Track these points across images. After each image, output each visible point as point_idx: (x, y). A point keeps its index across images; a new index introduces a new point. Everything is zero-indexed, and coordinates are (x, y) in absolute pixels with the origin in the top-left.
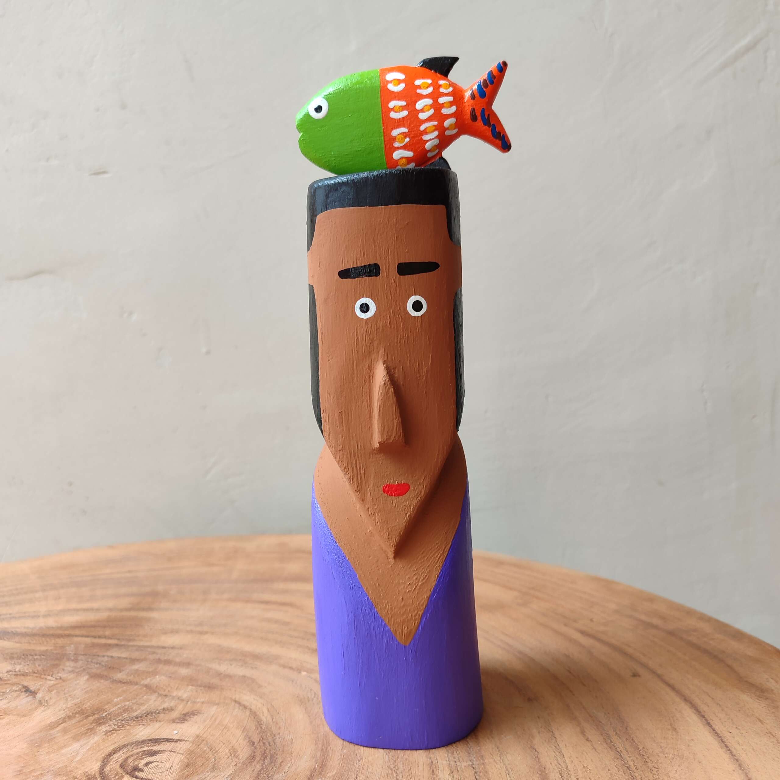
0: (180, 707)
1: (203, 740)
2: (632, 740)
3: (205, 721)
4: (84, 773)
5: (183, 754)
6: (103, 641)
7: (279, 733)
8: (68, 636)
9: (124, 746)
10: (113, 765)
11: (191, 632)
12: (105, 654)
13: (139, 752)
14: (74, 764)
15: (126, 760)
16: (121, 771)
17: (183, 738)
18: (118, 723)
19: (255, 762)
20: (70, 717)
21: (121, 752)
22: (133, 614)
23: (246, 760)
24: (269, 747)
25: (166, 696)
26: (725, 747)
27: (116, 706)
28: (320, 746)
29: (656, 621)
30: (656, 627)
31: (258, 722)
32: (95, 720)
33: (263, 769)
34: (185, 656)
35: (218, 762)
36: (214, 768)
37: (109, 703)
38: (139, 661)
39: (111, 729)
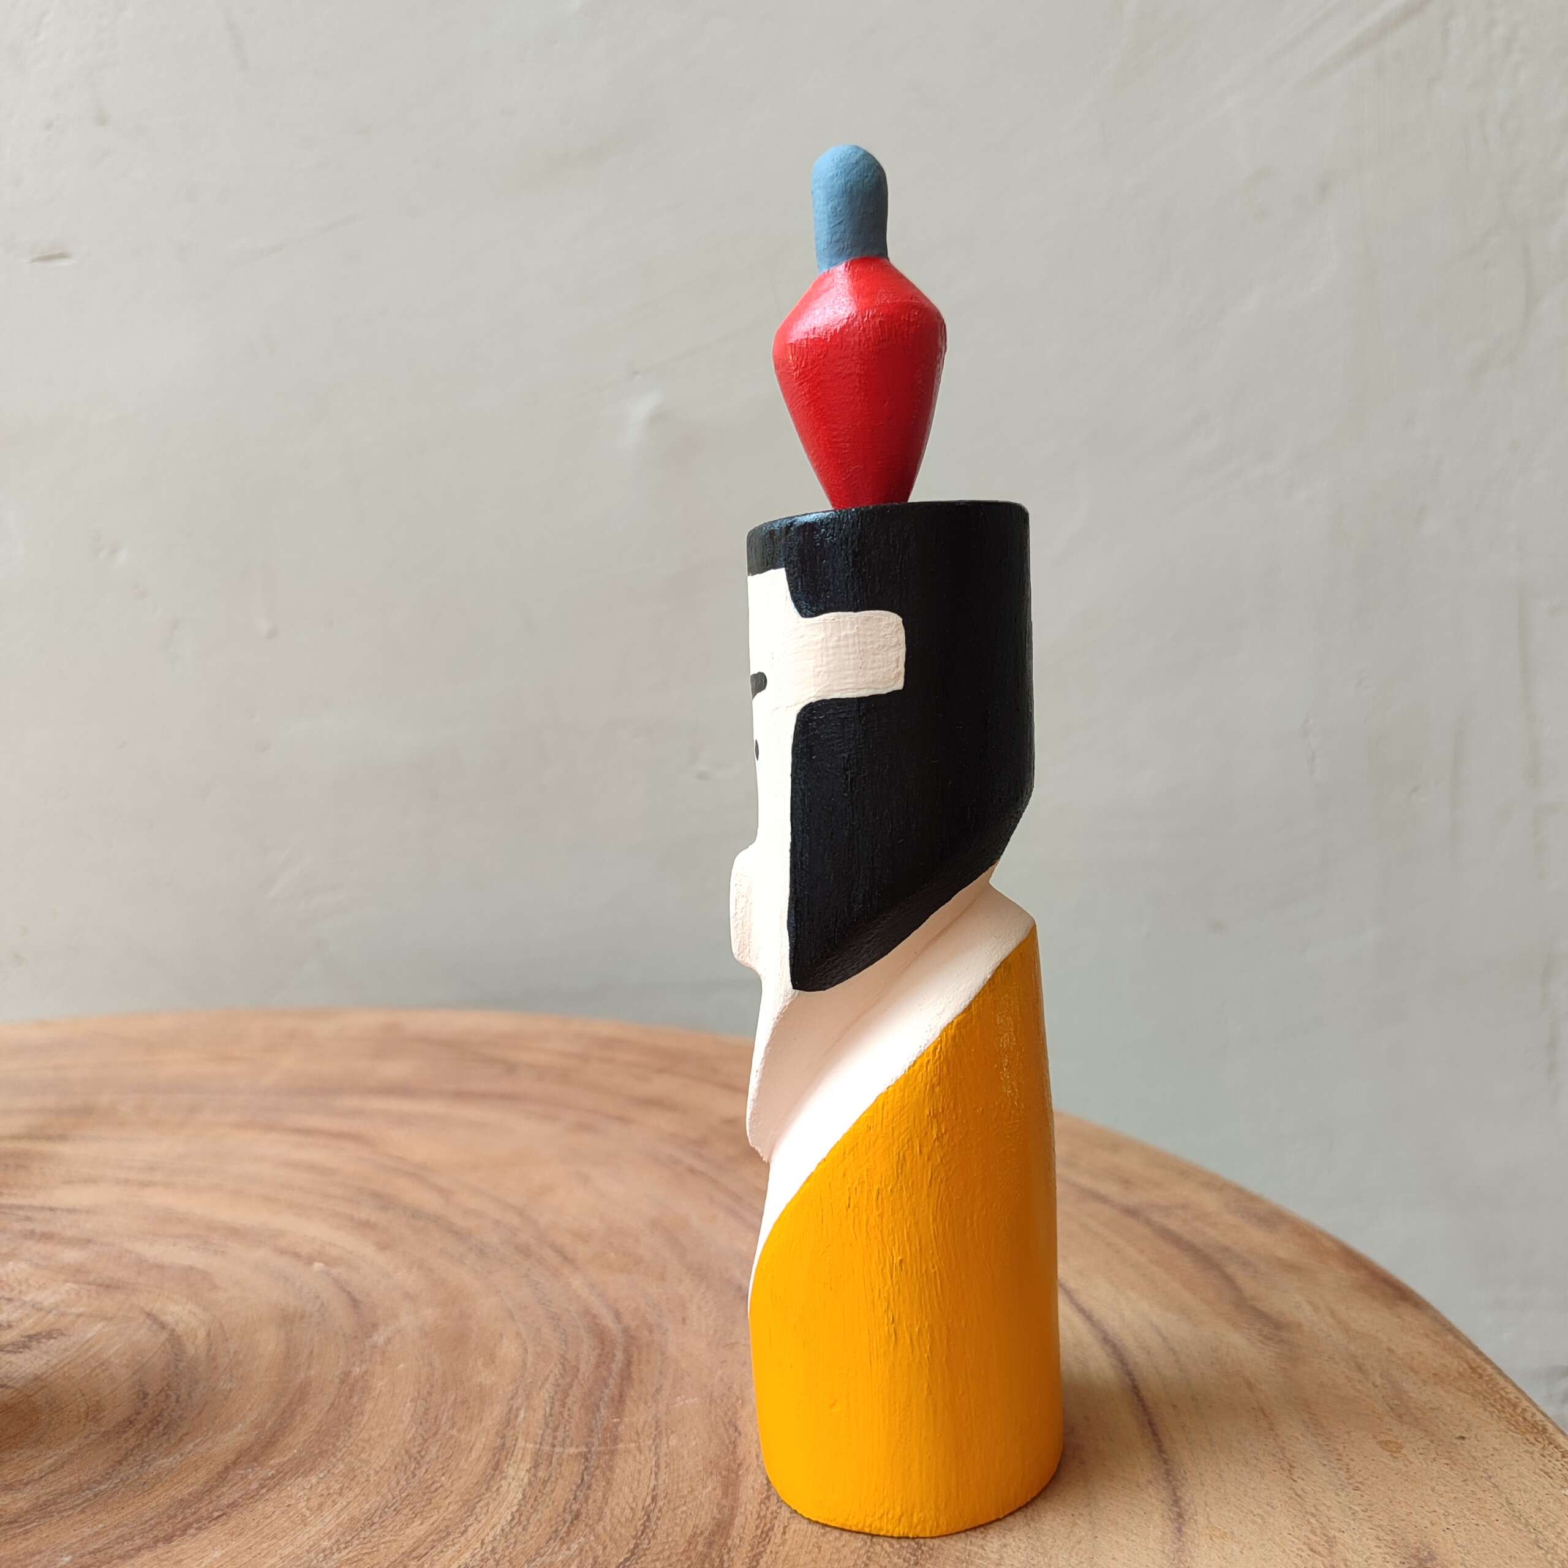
0: (28, 1323)
1: (42, 1388)
7: (207, 1379)
22: (22, 1145)
23: (114, 1426)
24: (173, 1405)
25: (9, 1300)
26: (1150, 1435)
31: (177, 1355)
33: (139, 1445)
34: (89, 1225)
36: (37, 1442)
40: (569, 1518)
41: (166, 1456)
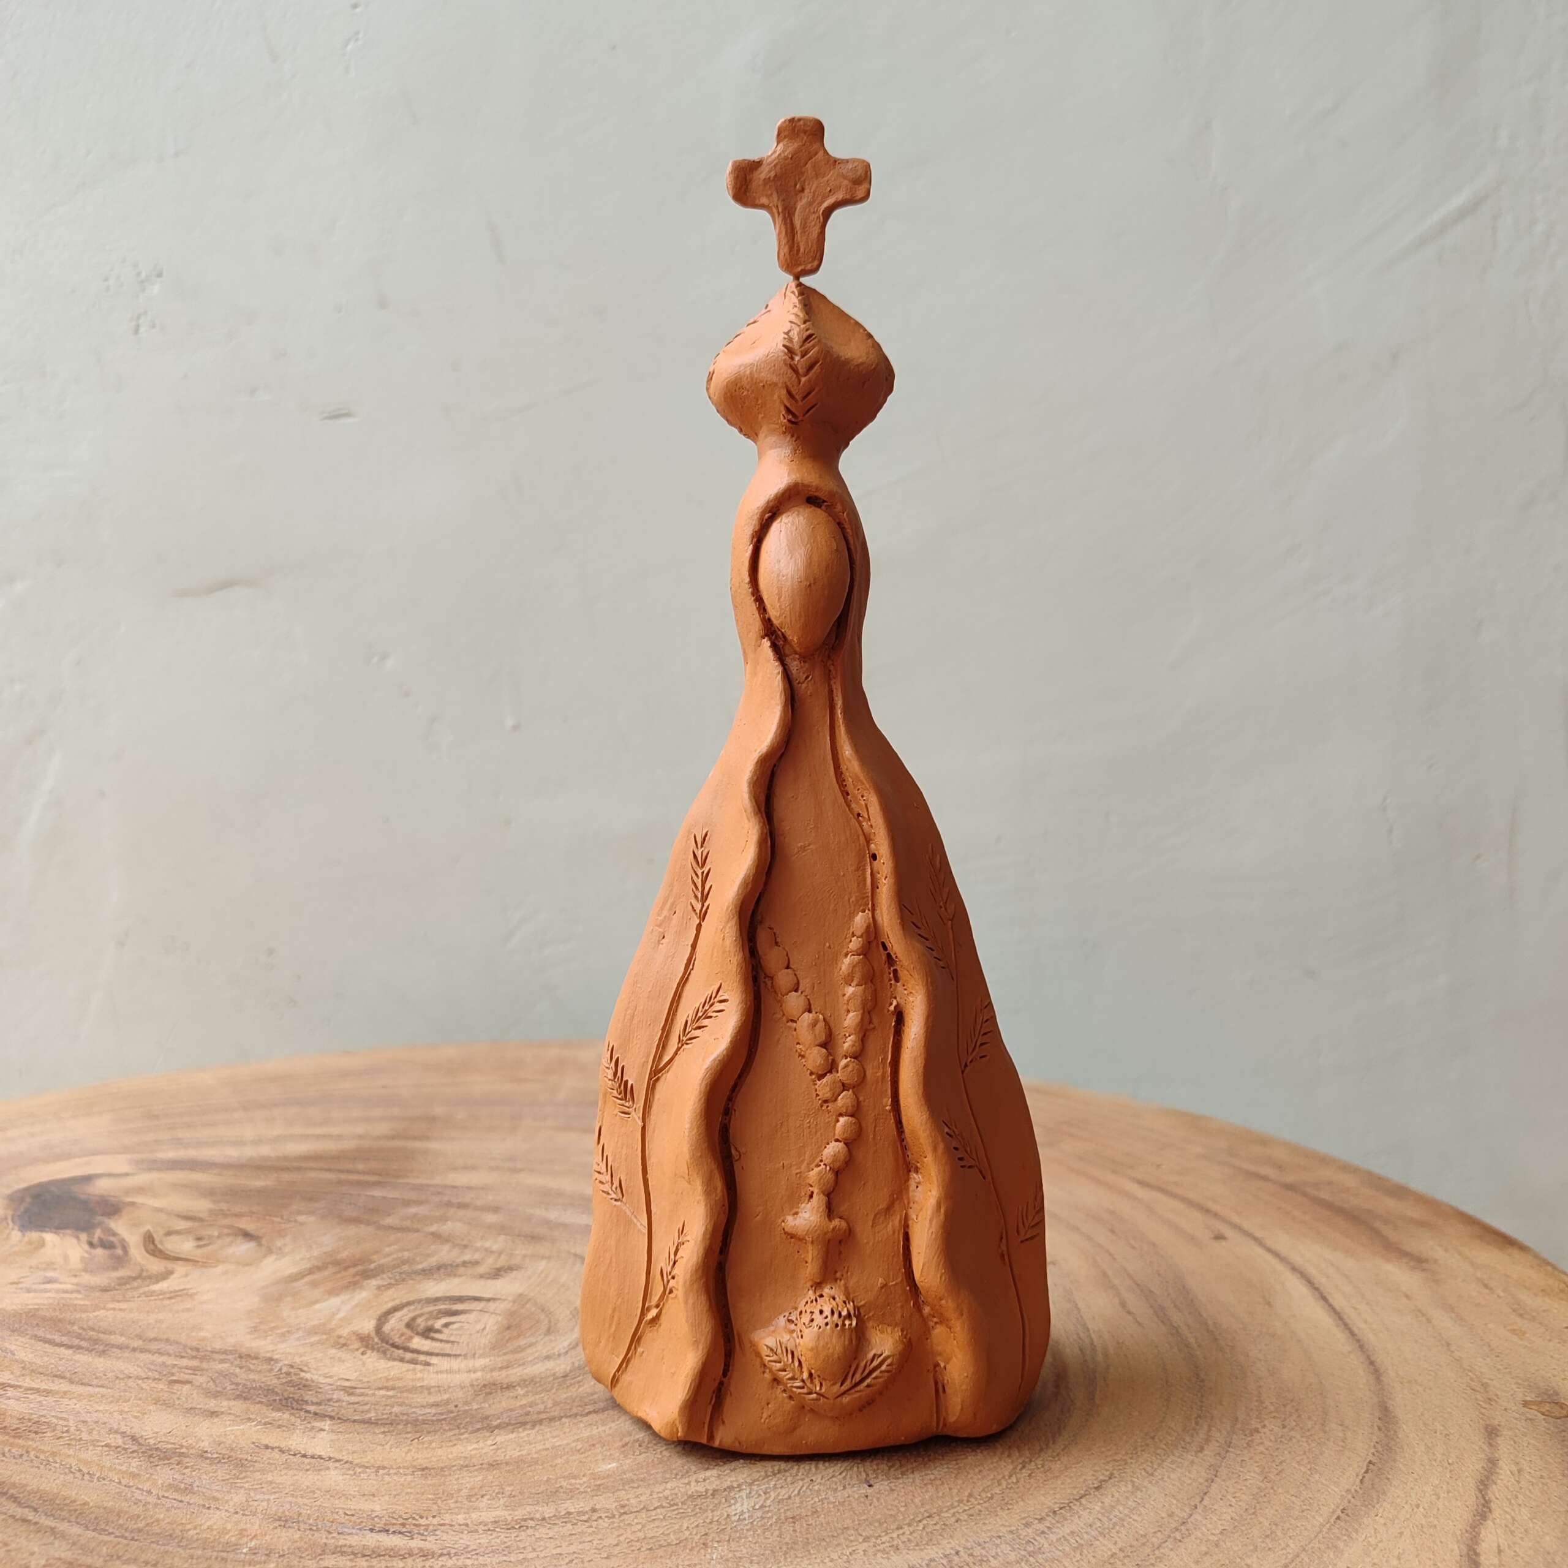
0: (490, 1260)
3: (529, 1278)
4: (352, 1331)
5: (500, 1315)
8: (299, 1169)
9: (409, 1304)
10: (395, 1325)
11: (497, 1168)
12: (362, 1193)
13: (433, 1311)
14: (335, 1322)
15: (414, 1319)
16: (409, 1333)
17: (498, 1296)
18: (395, 1276)
20: (319, 1269)
21: (405, 1310)
22: (399, 1143)
25: (466, 1246)
26: (1343, 1326)
27: (389, 1256)
29: (1266, 1170)
32: (358, 1272)
35: (556, 1324)
37: (377, 1253)
38: (419, 1203)
39: (385, 1283)
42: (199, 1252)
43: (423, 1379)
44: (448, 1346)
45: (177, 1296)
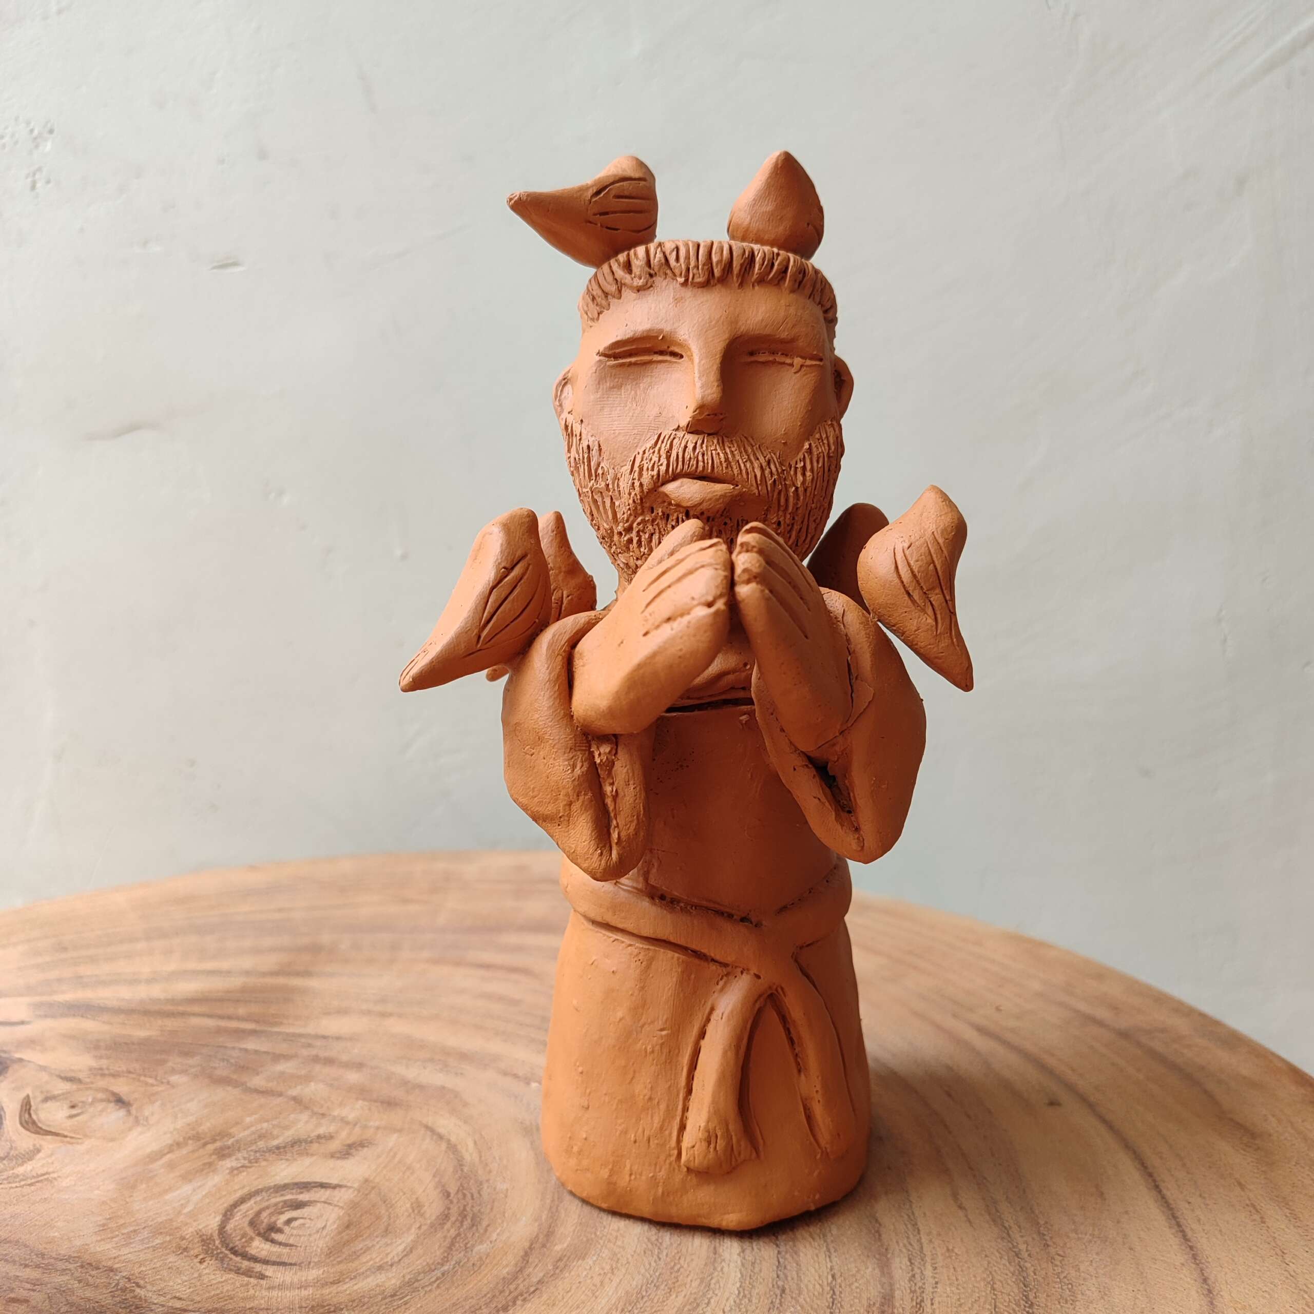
0: (344, 1134)
1: (373, 1188)
2: (1031, 1209)
3: (379, 1156)
4: (196, 1231)
5: (342, 1208)
6: (234, 1024)
7: (488, 1181)
8: (183, 1014)
9: (257, 1192)
10: (239, 1221)
11: (369, 1012)
12: (237, 1045)
13: (279, 1203)
14: (182, 1218)
15: (259, 1213)
16: (250, 1232)
17: (344, 1183)
18: (250, 1155)
19: (448, 1225)
20: (179, 1145)
21: (252, 1201)
22: (281, 980)
23: (436, 1219)
24: (471, 1202)
25: (323, 1115)
26: (1176, 1227)
27: (248, 1128)
28: (548, 1201)
29: (1102, 1013)
30: (1100, 1023)
31: (459, 1161)
32: (216, 1149)
33: (459, 1235)
34: (356, 1051)
35: (394, 1222)
36: (386, 1232)
37: (237, 1123)
38: (286, 1057)
39: (239, 1165)
40: (778, 1292)
41: (481, 1242)
42: (70, 1123)
43: (253, 1298)
44: (286, 1250)
45: (38, 1182)
